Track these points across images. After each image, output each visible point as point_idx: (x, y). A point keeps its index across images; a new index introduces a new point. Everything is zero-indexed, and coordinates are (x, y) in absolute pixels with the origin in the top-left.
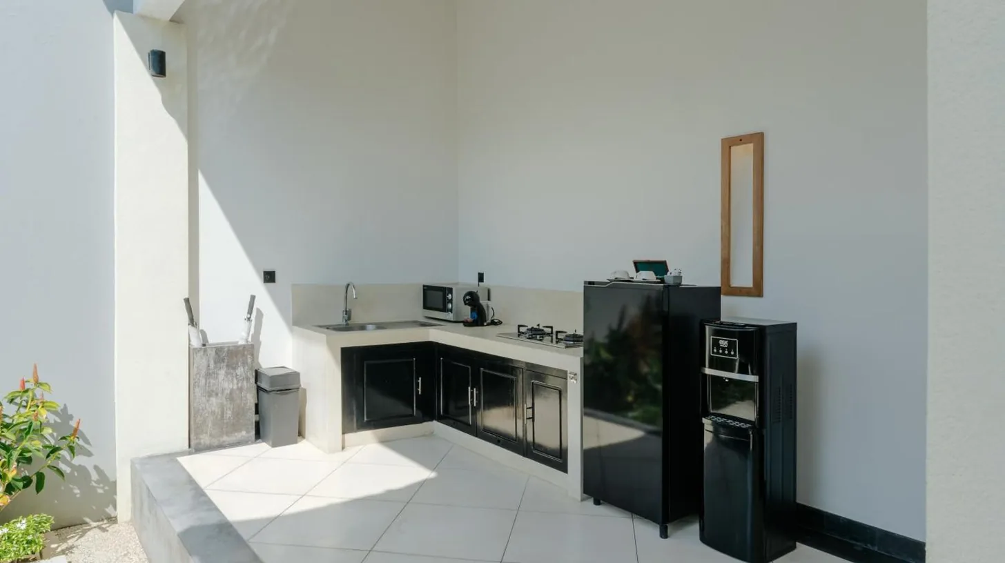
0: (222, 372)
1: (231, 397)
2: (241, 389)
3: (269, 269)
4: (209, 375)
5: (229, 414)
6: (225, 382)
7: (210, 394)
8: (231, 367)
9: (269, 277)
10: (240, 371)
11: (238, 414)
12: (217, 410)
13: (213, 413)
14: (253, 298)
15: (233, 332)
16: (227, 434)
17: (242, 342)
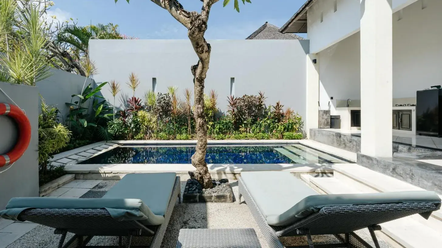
0: (325, 115)
1: (326, 120)
2: (328, 118)
3: (332, 97)
4: (323, 115)
5: (326, 123)
6: (325, 117)
7: (323, 118)
8: (326, 114)
9: (332, 98)
10: (328, 115)
11: (328, 123)
12: (324, 122)
13: (323, 122)
14: (329, 102)
15: (327, 108)
16: (325, 126)
17: (327, 110)
